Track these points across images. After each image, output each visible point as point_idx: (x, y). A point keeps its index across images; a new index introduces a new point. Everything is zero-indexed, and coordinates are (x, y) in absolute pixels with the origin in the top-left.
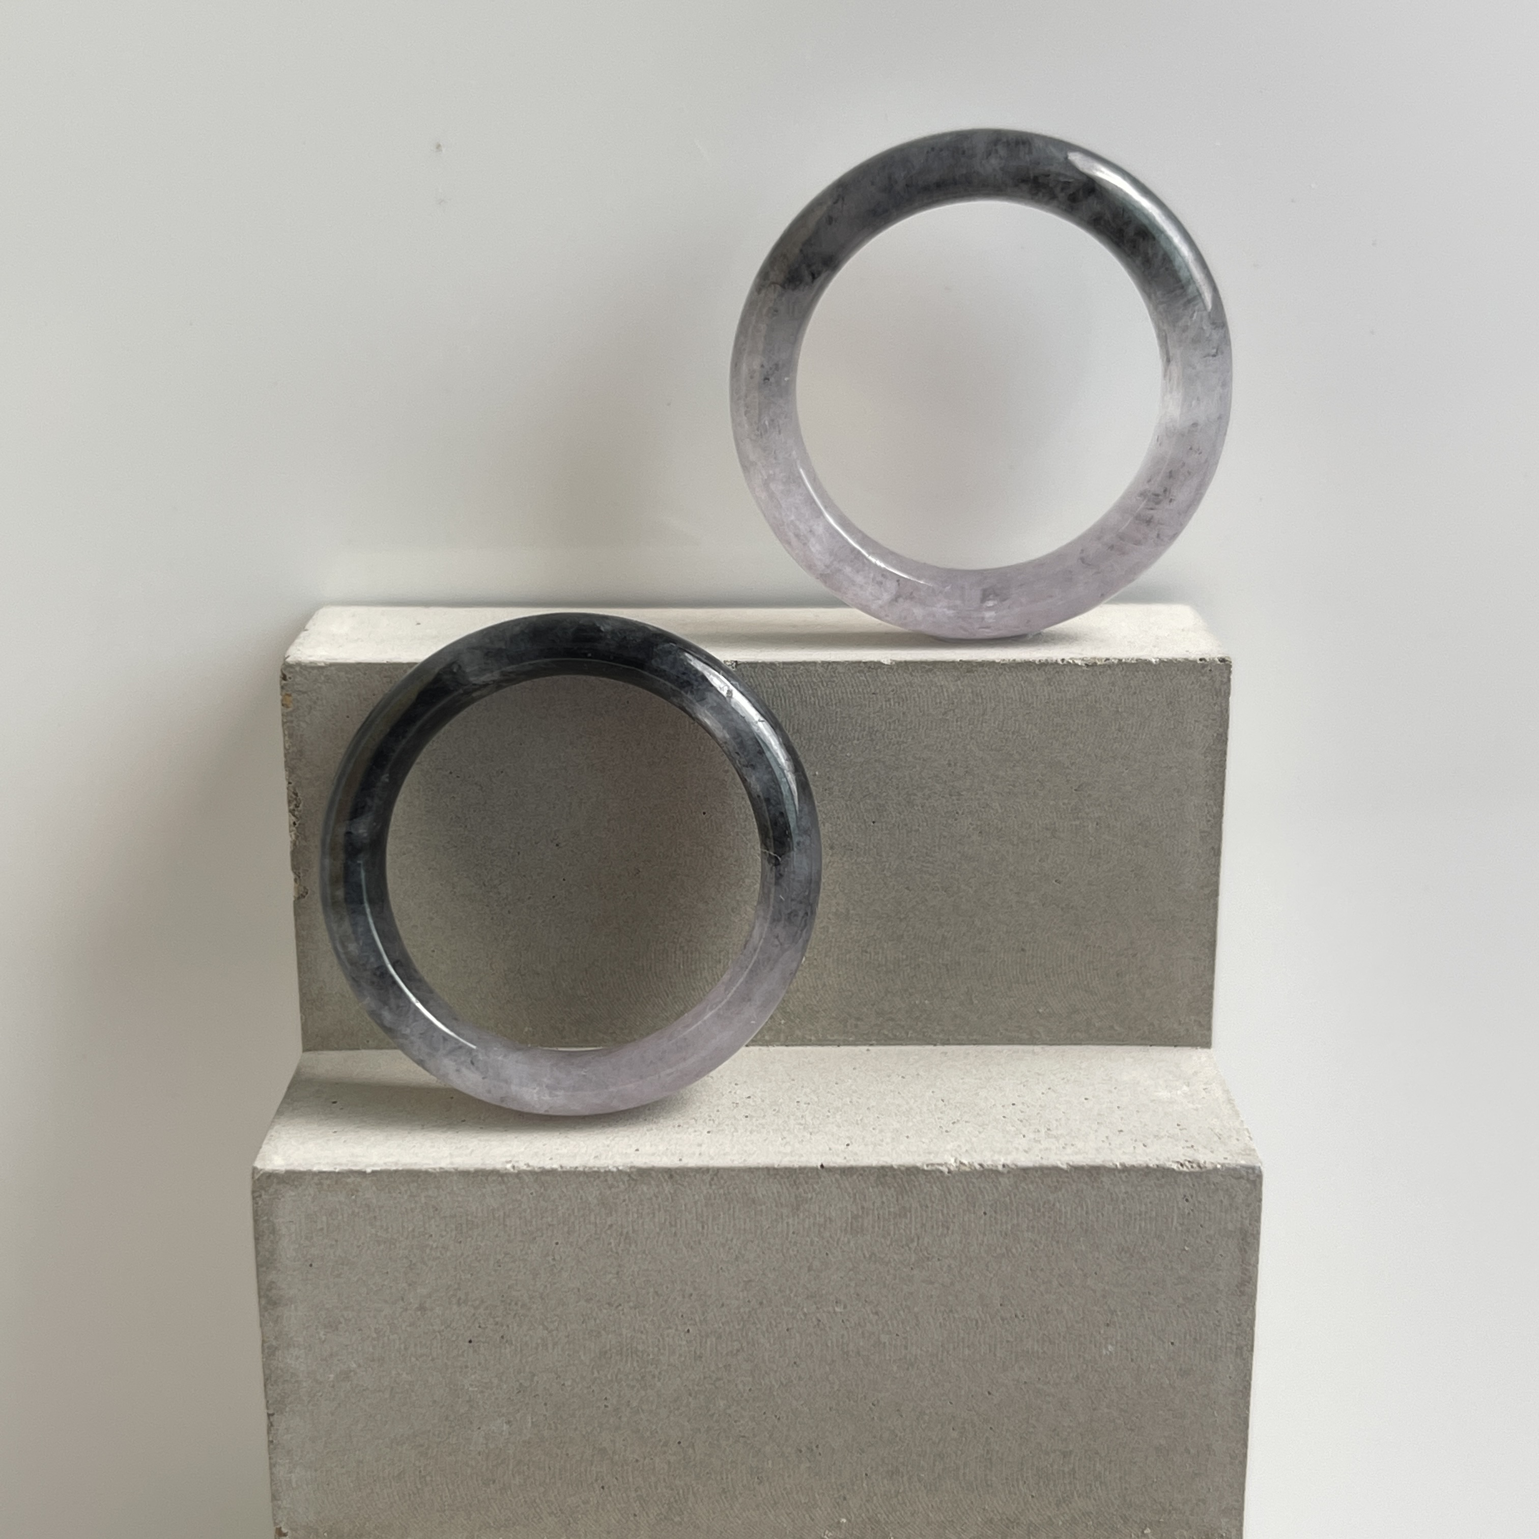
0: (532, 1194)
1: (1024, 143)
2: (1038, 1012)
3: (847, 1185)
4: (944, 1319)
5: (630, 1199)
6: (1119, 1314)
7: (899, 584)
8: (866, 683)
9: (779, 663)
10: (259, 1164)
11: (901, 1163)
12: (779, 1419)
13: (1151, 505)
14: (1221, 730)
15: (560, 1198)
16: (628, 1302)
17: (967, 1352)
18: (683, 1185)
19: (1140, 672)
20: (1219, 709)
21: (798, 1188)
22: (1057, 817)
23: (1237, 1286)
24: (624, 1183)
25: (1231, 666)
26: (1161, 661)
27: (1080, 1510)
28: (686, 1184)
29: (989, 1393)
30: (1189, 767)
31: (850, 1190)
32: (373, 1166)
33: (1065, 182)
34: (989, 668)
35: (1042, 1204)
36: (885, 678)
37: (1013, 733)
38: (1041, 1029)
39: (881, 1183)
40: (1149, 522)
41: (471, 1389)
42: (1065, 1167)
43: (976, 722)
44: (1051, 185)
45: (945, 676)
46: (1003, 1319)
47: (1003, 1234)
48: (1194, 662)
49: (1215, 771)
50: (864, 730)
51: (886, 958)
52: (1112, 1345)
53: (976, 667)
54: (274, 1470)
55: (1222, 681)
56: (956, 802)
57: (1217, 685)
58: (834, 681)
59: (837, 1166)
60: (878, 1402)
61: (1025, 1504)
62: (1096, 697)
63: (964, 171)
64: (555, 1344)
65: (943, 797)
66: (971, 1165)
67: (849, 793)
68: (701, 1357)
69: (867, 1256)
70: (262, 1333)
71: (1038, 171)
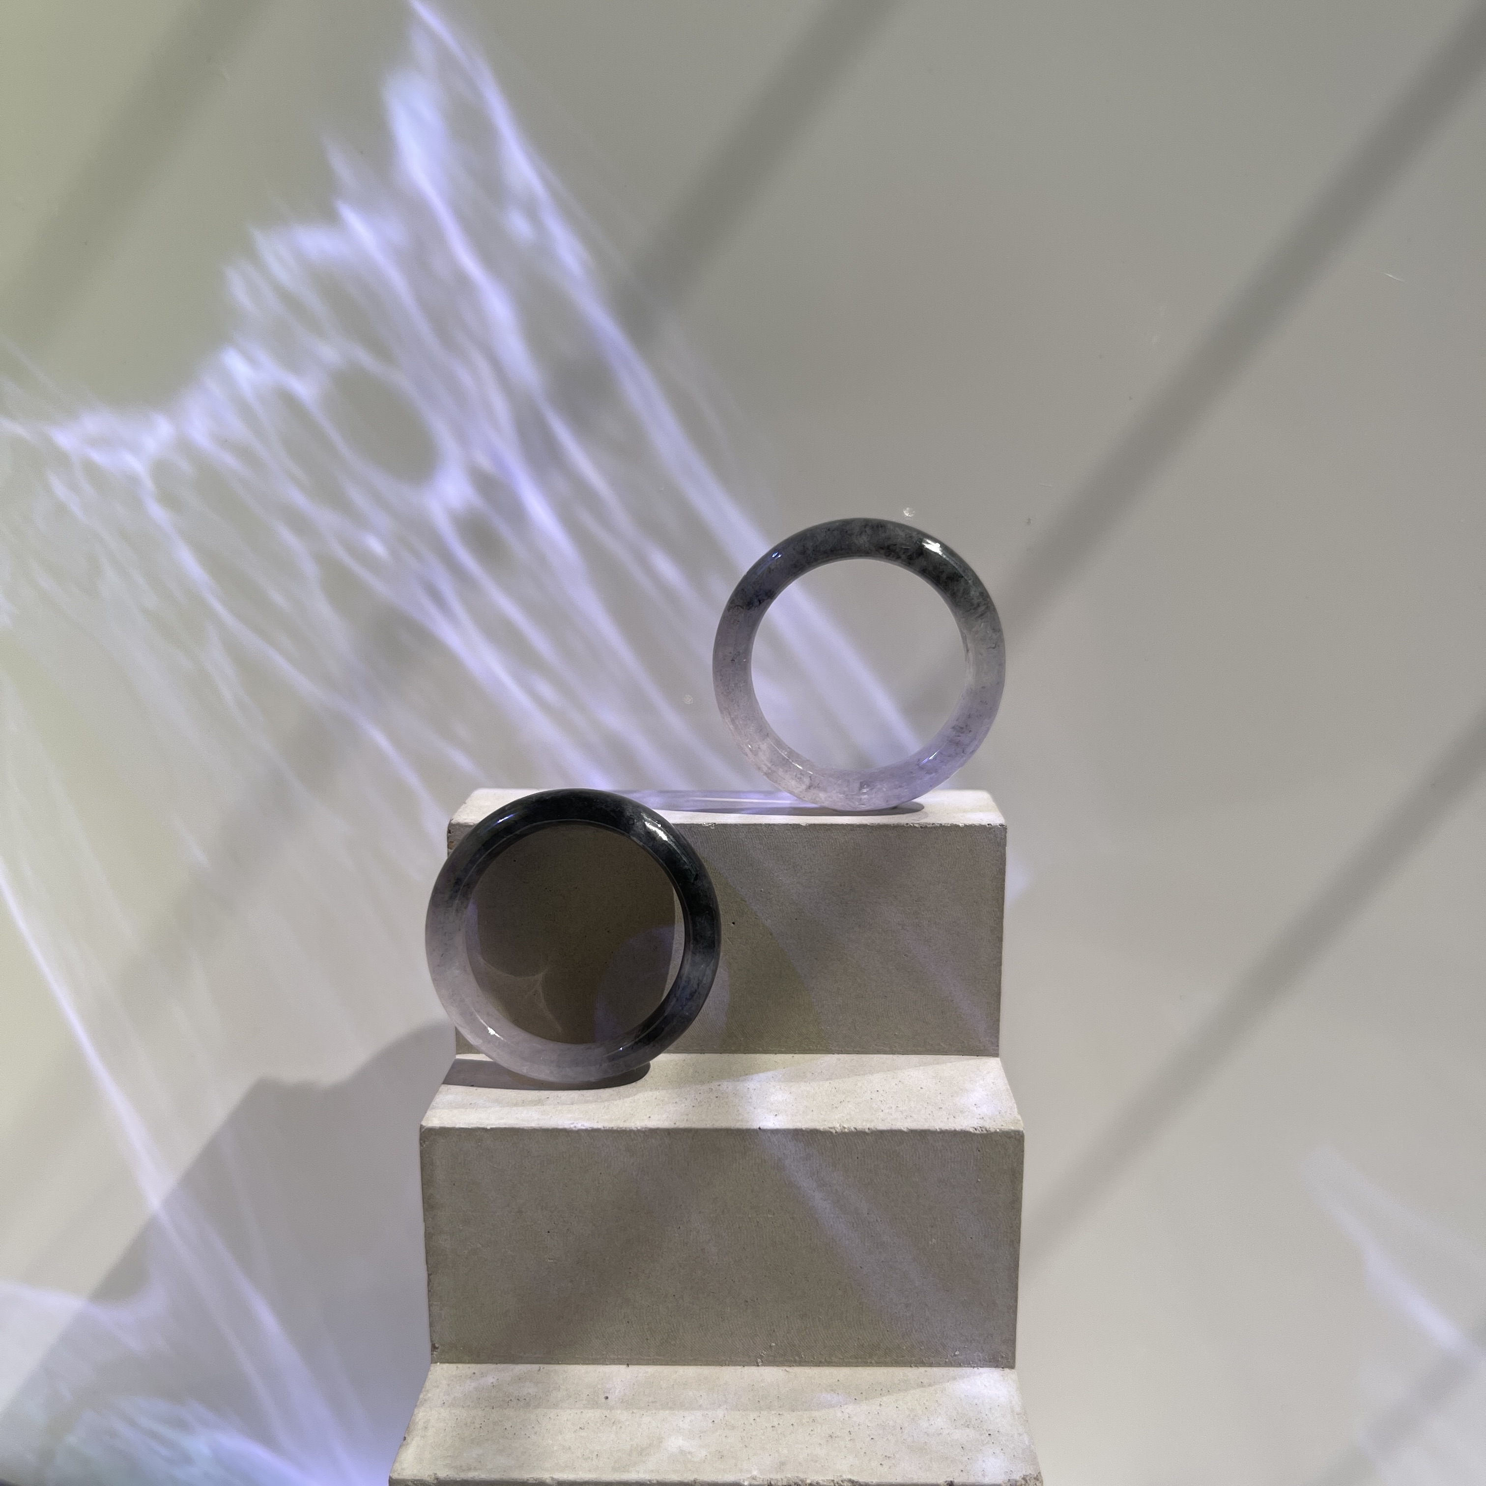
1: (882, 526)
2: (895, 1034)
3: (775, 1140)
4: (833, 1222)
5: (644, 1147)
6: (939, 1219)
7: (811, 779)
8: (791, 837)
9: (740, 824)
10: (424, 1123)
11: (807, 1127)
12: (734, 1282)
13: (959, 733)
14: (1001, 867)
15: (603, 1146)
17: (847, 1242)
18: (676, 1139)
19: (953, 832)
21: (745, 1142)
22: (905, 917)
23: (1010, 1203)
24: (641, 1137)
25: (1006, 829)
26: (966, 826)
27: (917, 1340)
28: (678, 1137)
29: (861, 1267)
31: (776, 1142)
32: (492, 1124)
33: (905, 549)
34: (864, 829)
35: (891, 1152)
36: (803, 834)
38: (896, 1045)
39: (795, 1139)
40: (957, 744)
41: (549, 1261)
42: (905, 1130)
44: (897, 551)
45: (838, 833)
46: (869, 1223)
47: (869, 1170)
48: (984, 826)
49: (998, 891)
50: (790, 864)
52: (935, 1239)
54: (431, 1307)
55: (1001, 838)
57: (998, 840)
58: (772, 836)
59: (768, 1128)
60: (794, 1272)
61: (883, 1336)
62: (927, 846)
63: (847, 543)
65: (837, 904)
66: (849, 1128)
67: (781, 902)
68: (687, 1243)
70: (425, 1225)
71: (890, 542)
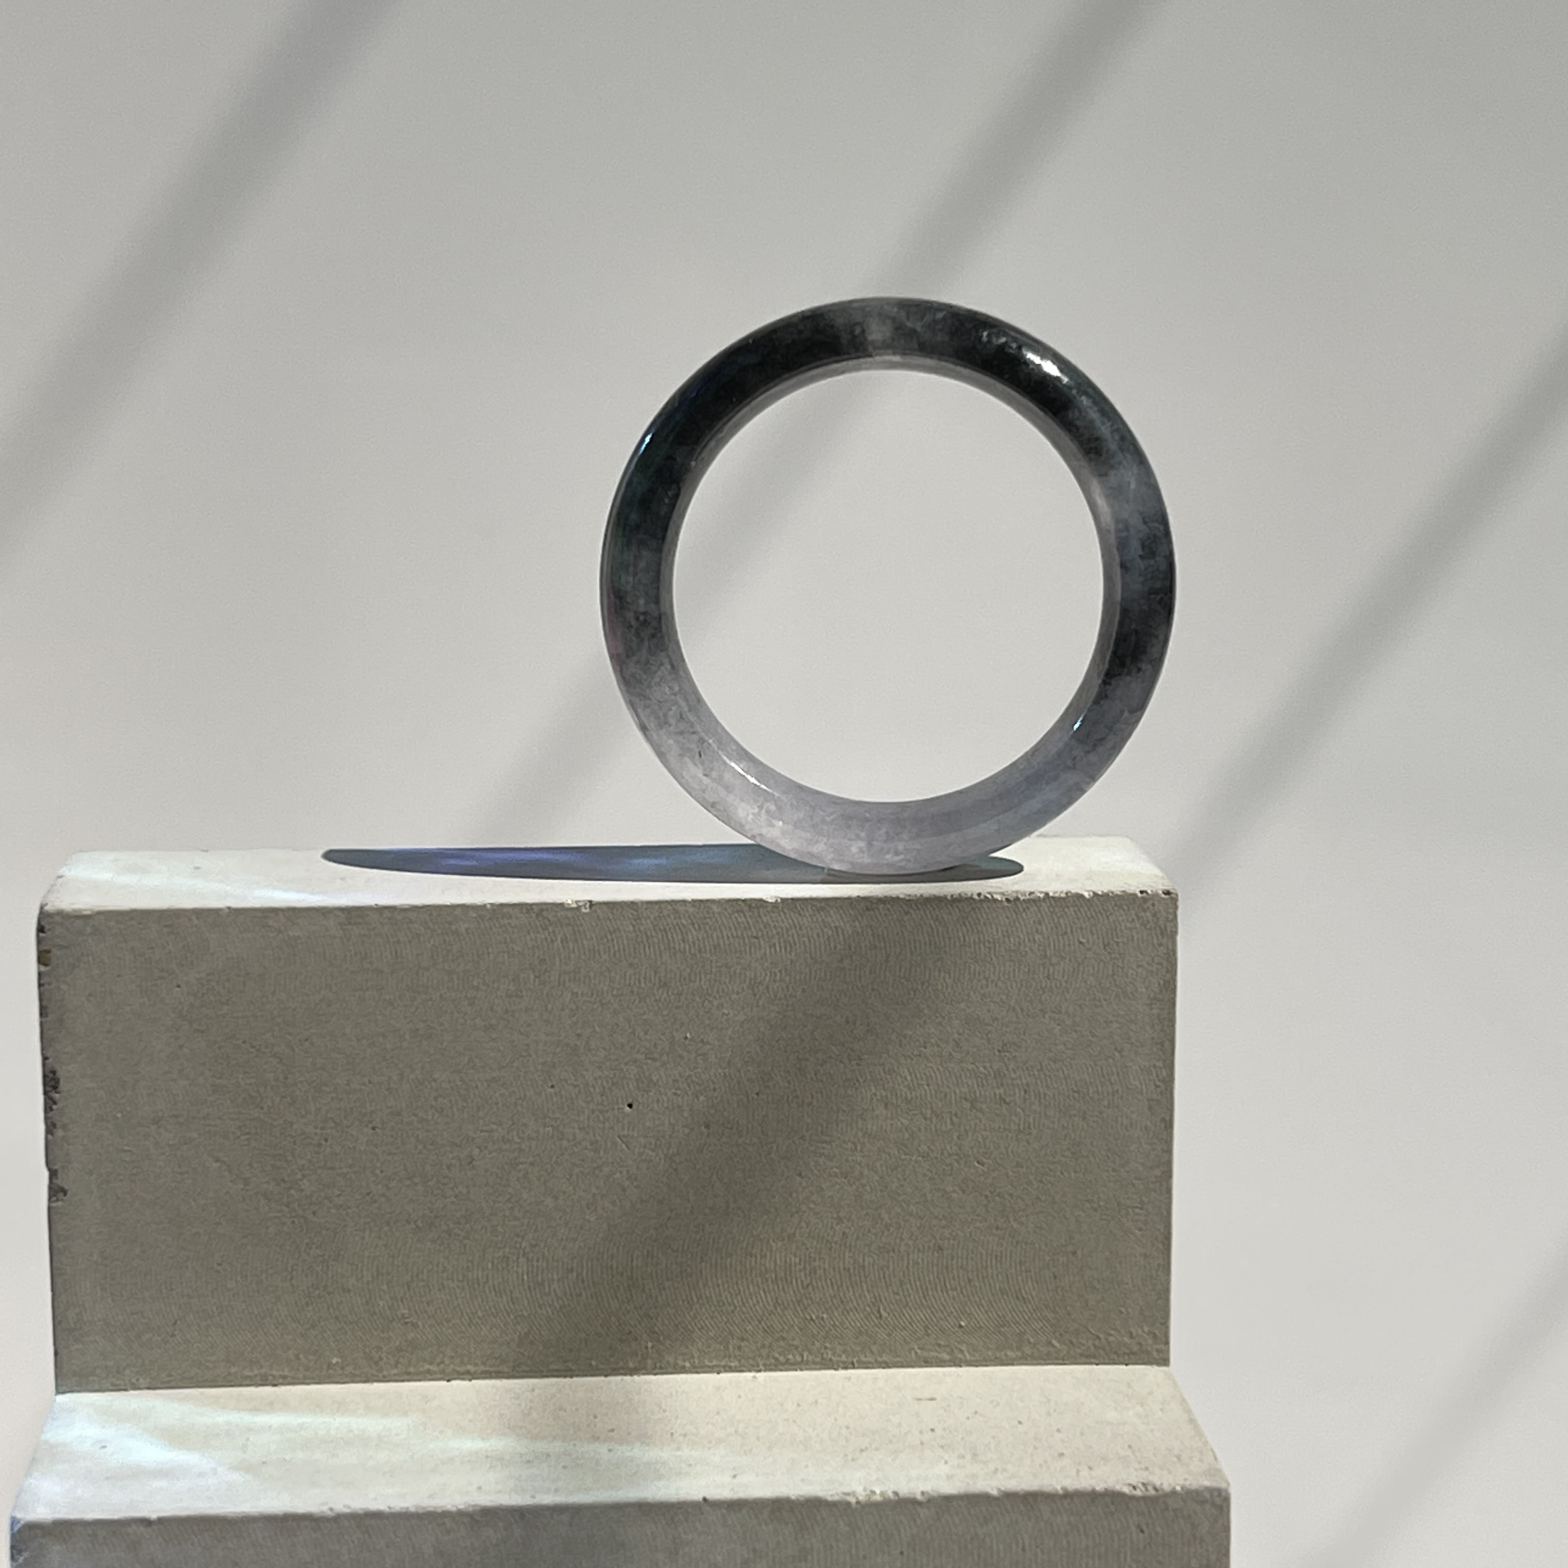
3: (736, 1523)
5: (474, 1546)
8: (747, 925)
10: (20, 1513)
11: (801, 1493)
14: (1168, 976)
19: (1072, 909)
20: (1165, 951)
21: (676, 1528)
22: (977, 1084)
24: (465, 1525)
25: (1177, 900)
26: (1095, 894)
31: (738, 1528)
32: (160, 1511)
35: (969, 1540)
38: (964, 1347)
39: (777, 1520)
43: (878, 971)
45: (840, 914)
48: (1135, 895)
49: (1163, 1025)
53: (877, 903)
55: (1167, 918)
56: (856, 1068)
57: (1161, 922)
58: (707, 924)
59: (722, 1499)
62: (1019, 938)
65: (841, 1062)
66: (883, 1494)
67: (727, 1060)
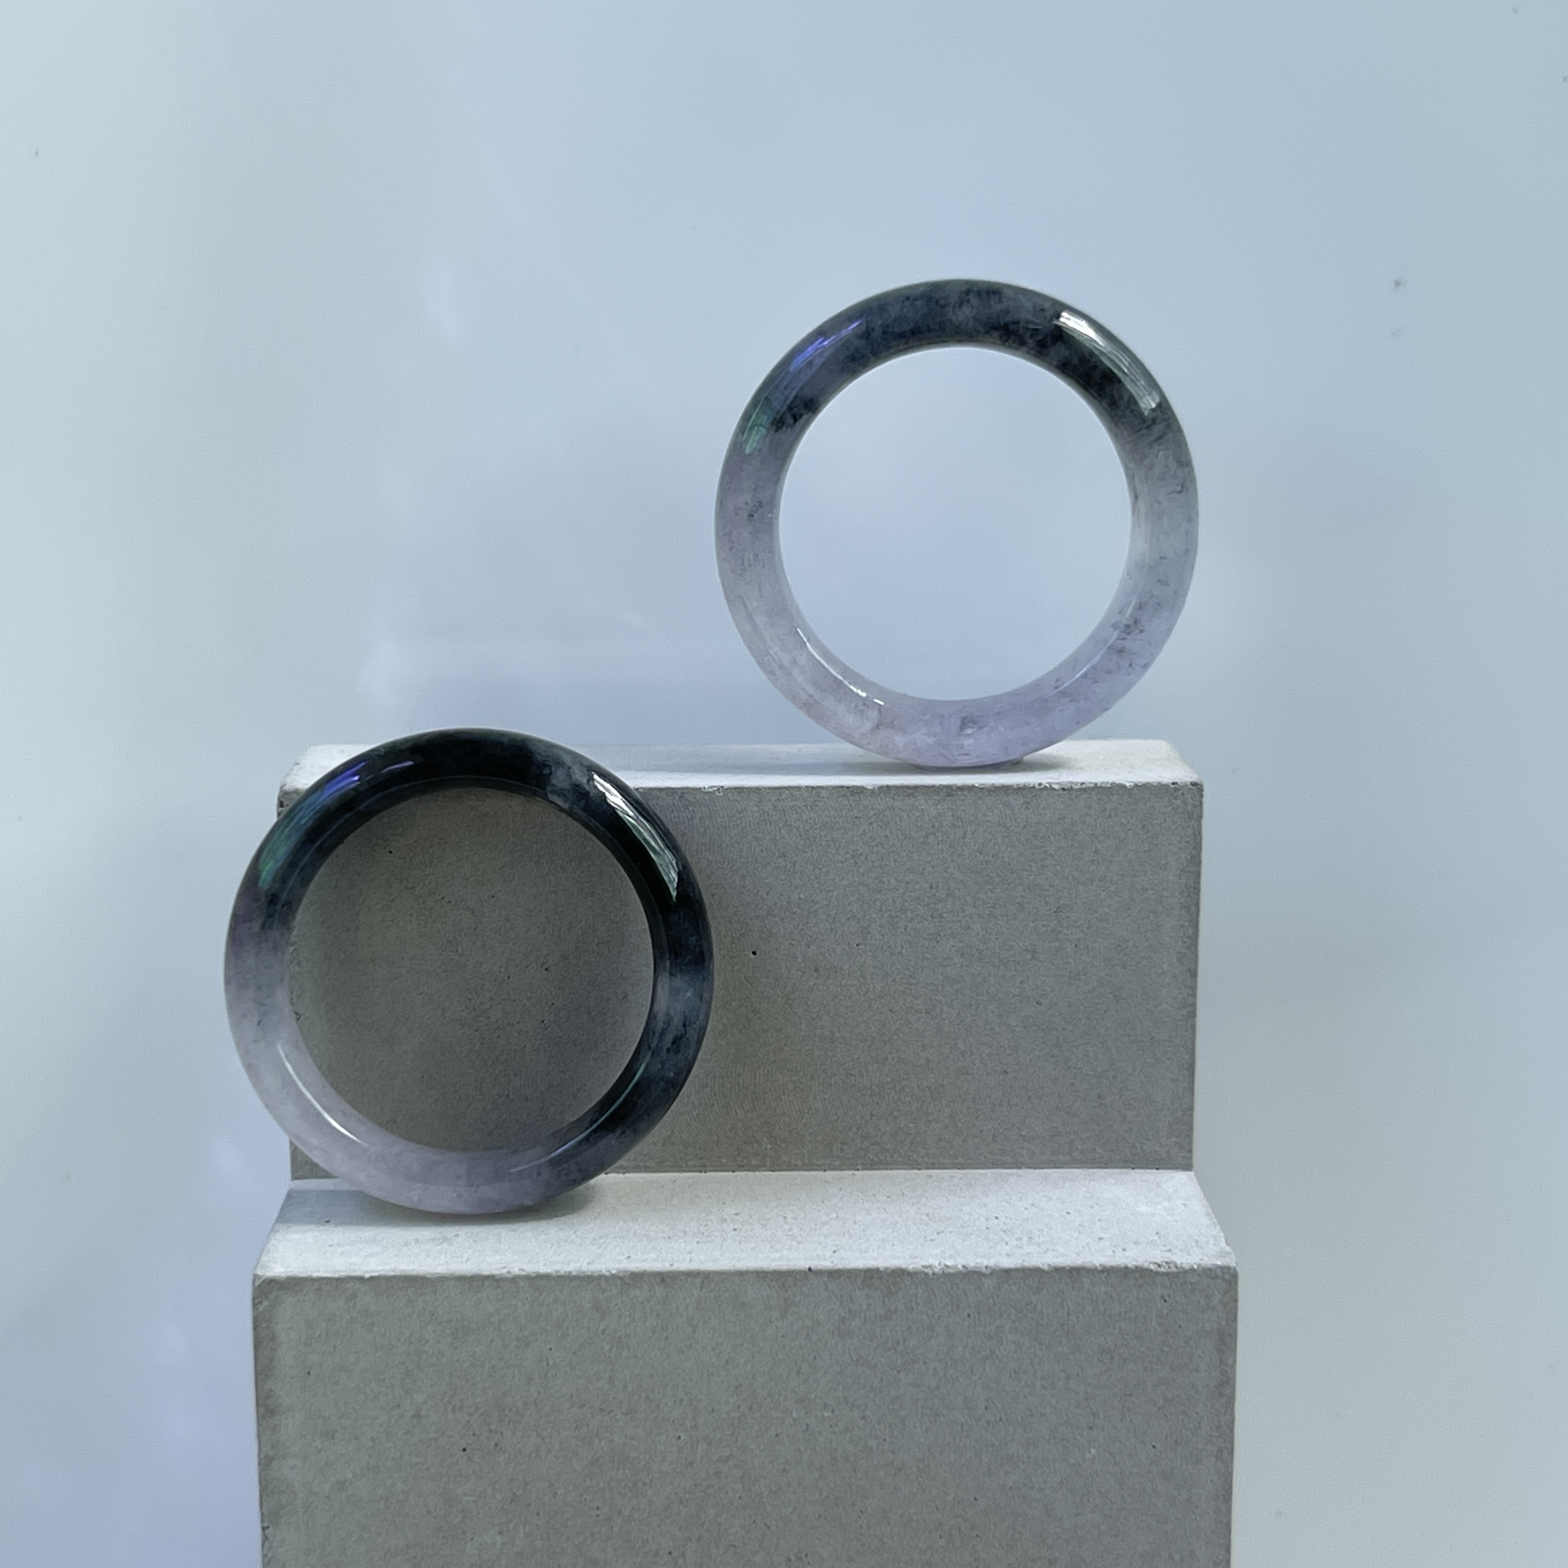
0: (527, 1298)
1: (994, 293)
2: (1021, 1135)
3: (835, 1288)
4: (930, 1423)
5: (622, 1302)
6: (1102, 1416)
7: (880, 713)
8: (849, 807)
9: (765, 788)
10: (260, 1271)
11: (887, 1265)
12: (769, 1527)
13: (1124, 635)
14: (1194, 852)
15: (555, 1302)
16: (621, 1407)
17: (953, 1457)
18: (674, 1289)
19: (1115, 796)
20: (1192, 832)
21: (787, 1291)
22: (1037, 939)
23: (1216, 1387)
24: (616, 1287)
25: (1202, 790)
26: (1136, 785)
28: (676, 1287)
29: (975, 1499)
30: (1163, 889)
31: (837, 1292)
32: (372, 1271)
33: (1034, 330)
34: (969, 792)
35: (1024, 1306)
36: (868, 802)
37: (993, 856)
38: (1024, 1152)
39: (868, 1286)
40: (1121, 651)
41: (464, 1498)
42: (1046, 1268)
43: (956, 845)
44: (1020, 332)
45: (927, 800)
46: (988, 1423)
47: (987, 1335)
48: (1167, 786)
49: (1190, 892)
50: (848, 854)
51: (871, 1081)
52: (1095, 1447)
53: (956, 791)
55: (1194, 803)
56: (938, 924)
57: (1189, 808)
58: (818, 805)
59: (824, 1269)
60: (866, 1508)
62: (1072, 820)
63: (939, 320)
64: (549, 1451)
65: (925, 919)
66: (955, 1267)
67: (832, 917)
68: (691, 1464)
69: (854, 1358)
70: (260, 1443)
71: (1008, 319)
